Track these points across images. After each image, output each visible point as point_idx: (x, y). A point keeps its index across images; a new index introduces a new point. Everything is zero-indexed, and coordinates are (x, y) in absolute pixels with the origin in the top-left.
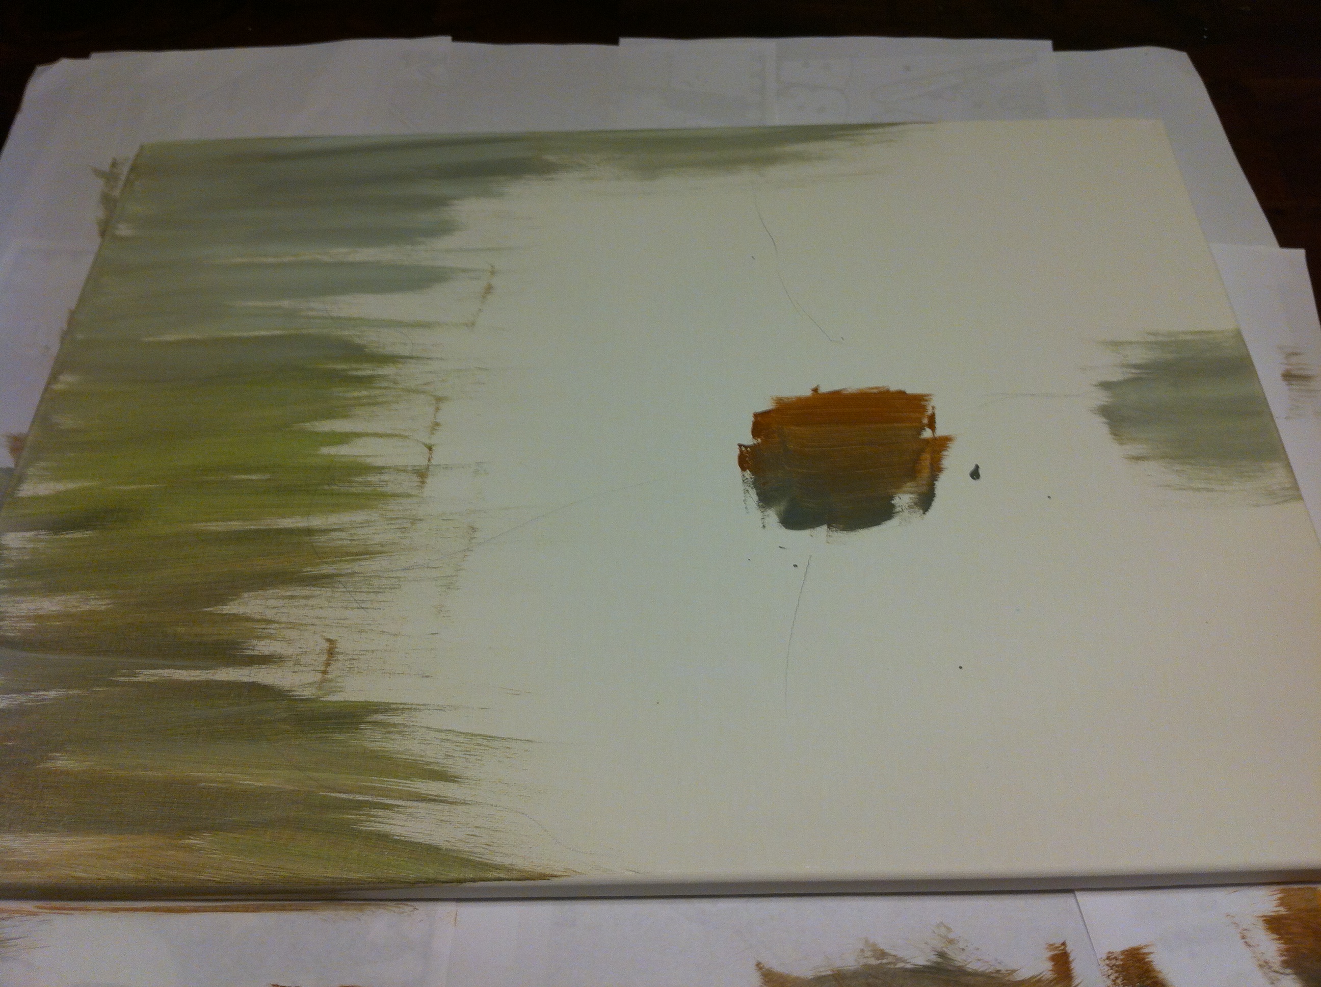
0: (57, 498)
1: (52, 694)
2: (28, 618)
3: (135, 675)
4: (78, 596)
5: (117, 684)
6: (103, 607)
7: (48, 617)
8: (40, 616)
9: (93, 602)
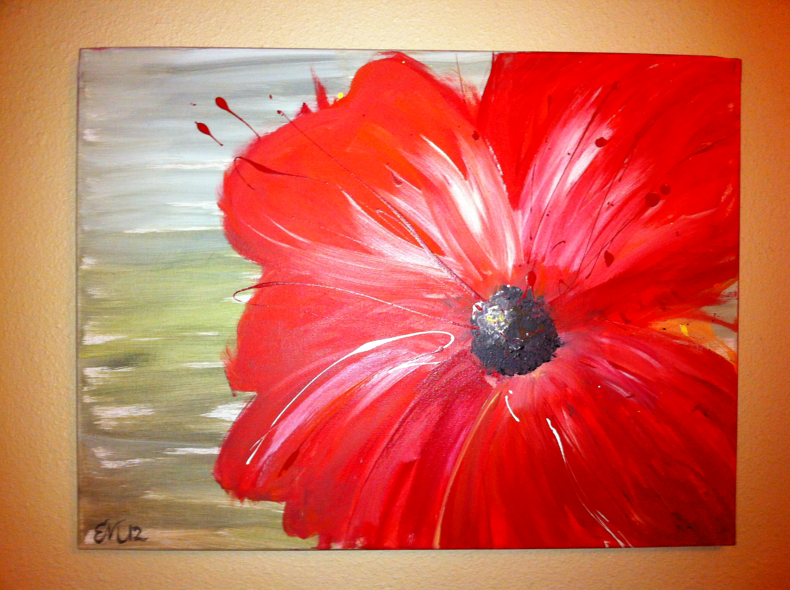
0: (106, 346)
1: (137, 461)
2: (113, 419)
3: (175, 451)
4: (134, 407)
5: (167, 456)
6: (150, 413)
7: (123, 419)
8: (119, 418)
9: (144, 410)
